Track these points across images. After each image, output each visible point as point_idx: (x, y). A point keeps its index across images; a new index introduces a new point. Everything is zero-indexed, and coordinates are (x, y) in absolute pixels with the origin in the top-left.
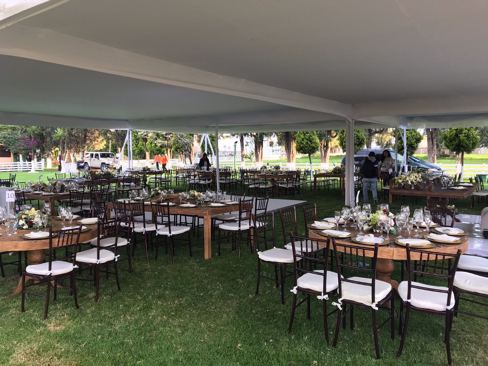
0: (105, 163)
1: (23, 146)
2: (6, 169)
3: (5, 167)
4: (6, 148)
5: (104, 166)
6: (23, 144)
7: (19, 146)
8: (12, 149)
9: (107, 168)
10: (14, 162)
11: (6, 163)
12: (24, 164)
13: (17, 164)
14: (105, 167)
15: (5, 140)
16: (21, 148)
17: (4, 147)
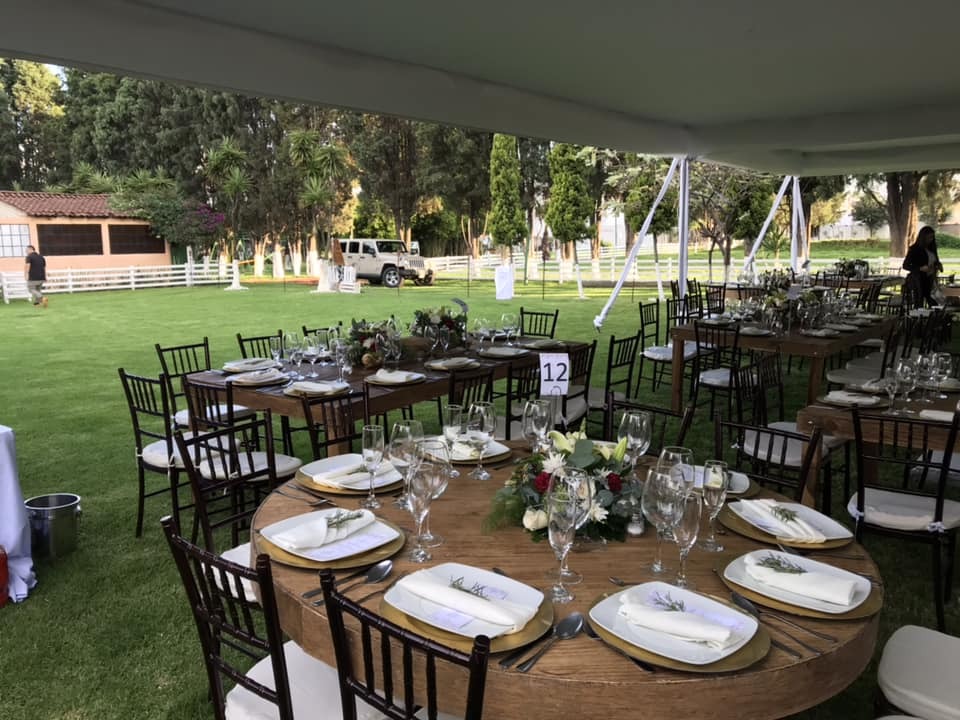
0: (393, 265)
1: (197, 226)
2: (161, 281)
3: (159, 276)
4: (157, 231)
5: (392, 272)
6: (196, 222)
7: (188, 225)
8: (170, 233)
9: (397, 276)
10: (173, 264)
11: (160, 267)
12: (196, 268)
13: (183, 269)
14: (395, 274)
15: (153, 213)
16: (193, 230)
17: (152, 229)
